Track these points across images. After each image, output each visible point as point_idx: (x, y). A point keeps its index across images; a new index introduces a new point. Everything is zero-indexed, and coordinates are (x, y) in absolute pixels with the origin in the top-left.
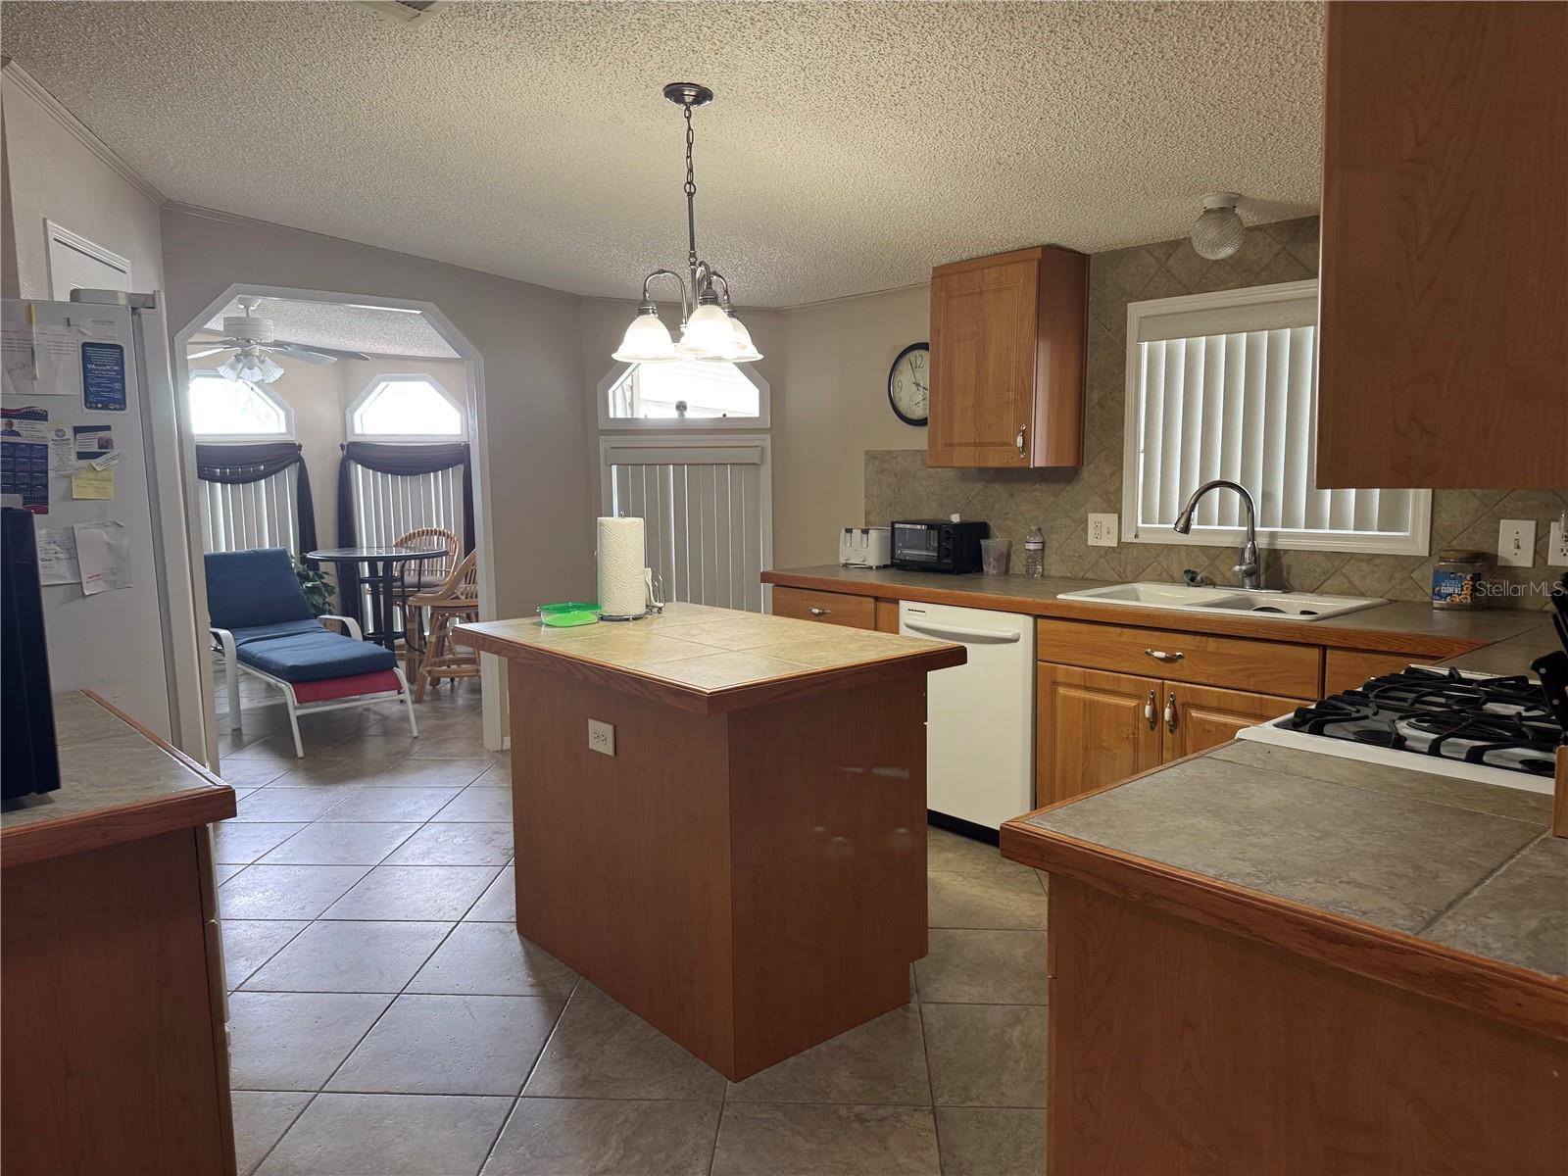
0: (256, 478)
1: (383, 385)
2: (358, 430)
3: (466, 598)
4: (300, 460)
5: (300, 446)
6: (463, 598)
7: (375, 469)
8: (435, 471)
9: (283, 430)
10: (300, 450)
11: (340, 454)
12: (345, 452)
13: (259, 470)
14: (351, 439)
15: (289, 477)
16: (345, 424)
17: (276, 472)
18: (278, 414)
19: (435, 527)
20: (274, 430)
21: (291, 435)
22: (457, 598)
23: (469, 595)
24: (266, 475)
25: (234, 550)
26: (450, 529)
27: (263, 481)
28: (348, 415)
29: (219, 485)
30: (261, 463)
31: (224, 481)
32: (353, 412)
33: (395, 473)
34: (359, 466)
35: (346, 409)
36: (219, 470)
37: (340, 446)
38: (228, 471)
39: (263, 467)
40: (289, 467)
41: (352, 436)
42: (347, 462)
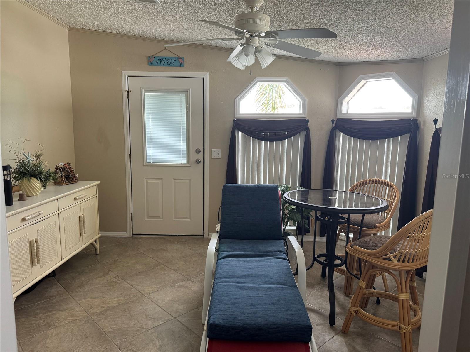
0: (283, 139)
1: (363, 82)
2: (344, 111)
3: (398, 261)
4: (307, 129)
5: (308, 121)
6: (395, 261)
7: (351, 136)
8: (389, 138)
9: (301, 111)
10: (308, 123)
11: (330, 126)
12: (334, 125)
13: (285, 134)
14: (339, 116)
15: (300, 139)
16: (337, 106)
17: (293, 135)
18: (300, 103)
19: (383, 178)
21: (305, 114)
22: (389, 259)
23: (402, 259)
24: (288, 137)
26: (393, 182)
27: (287, 140)
28: (339, 102)
29: (263, 142)
30: (286, 130)
31: (266, 140)
32: (342, 101)
33: (362, 138)
34: (342, 134)
35: (338, 98)
36: (264, 134)
37: (332, 121)
38: (269, 134)
39: (287, 132)
40: (301, 132)
41: (340, 115)
42: (334, 131)
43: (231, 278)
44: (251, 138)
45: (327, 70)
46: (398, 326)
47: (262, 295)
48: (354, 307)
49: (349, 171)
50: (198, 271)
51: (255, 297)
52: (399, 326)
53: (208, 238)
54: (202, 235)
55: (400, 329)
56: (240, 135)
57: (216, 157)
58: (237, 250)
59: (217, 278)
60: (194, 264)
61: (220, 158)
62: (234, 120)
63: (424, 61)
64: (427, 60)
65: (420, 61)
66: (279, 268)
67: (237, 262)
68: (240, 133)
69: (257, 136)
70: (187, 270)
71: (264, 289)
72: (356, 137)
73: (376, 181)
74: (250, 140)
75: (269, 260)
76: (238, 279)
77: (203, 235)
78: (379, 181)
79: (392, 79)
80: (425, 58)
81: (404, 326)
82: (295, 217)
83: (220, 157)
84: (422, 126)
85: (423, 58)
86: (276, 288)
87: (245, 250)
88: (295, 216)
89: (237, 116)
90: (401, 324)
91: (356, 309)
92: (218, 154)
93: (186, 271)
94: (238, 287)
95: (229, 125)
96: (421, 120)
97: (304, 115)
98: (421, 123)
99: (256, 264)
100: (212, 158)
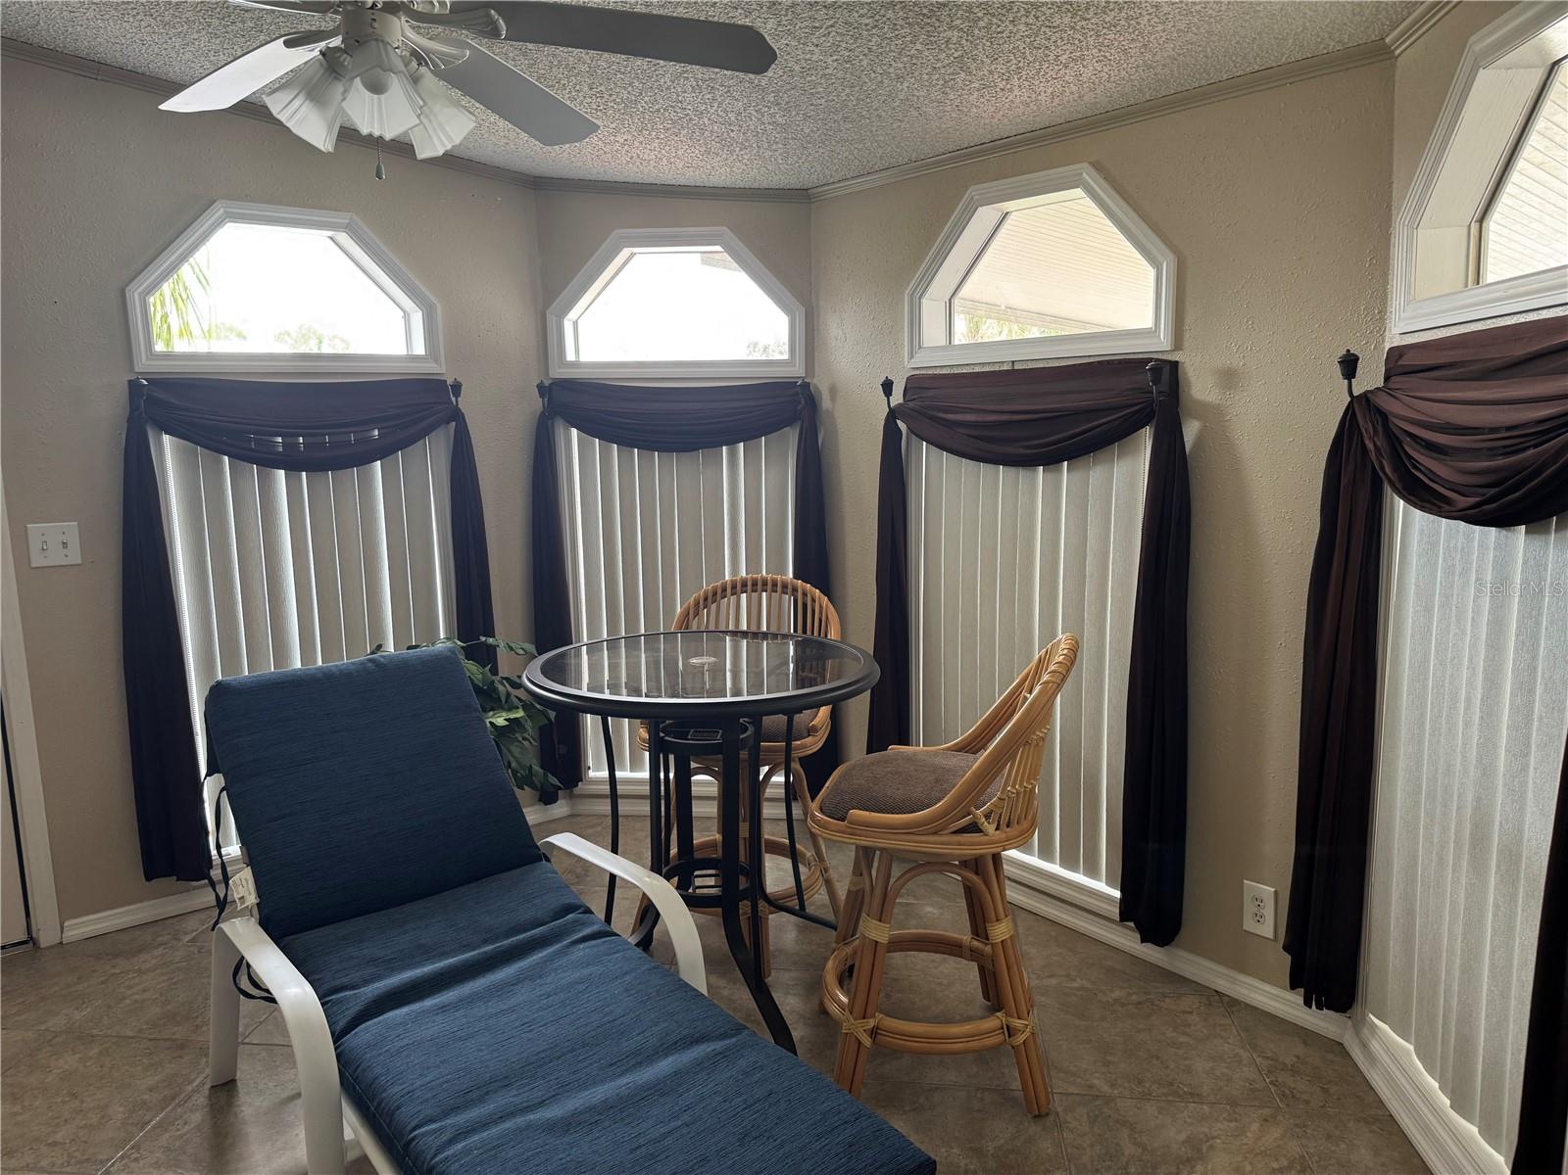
0: (364, 459)
1: (624, 254)
2: (572, 356)
3: (998, 828)
4: (457, 416)
5: (457, 388)
6: (990, 828)
7: (607, 437)
8: (732, 442)
9: (419, 349)
10: (457, 394)
11: (537, 404)
12: (546, 399)
13: (369, 440)
14: (558, 372)
15: (431, 459)
16: (546, 338)
17: (403, 445)
18: (406, 316)
20: (398, 348)
21: (436, 361)
22: (974, 828)
24: (383, 452)
25: (320, 663)
27: (379, 462)
28: (551, 320)
29: (281, 473)
30: (373, 422)
31: (293, 466)
32: (561, 319)
33: (645, 445)
34: (574, 432)
35: (547, 304)
36: (280, 440)
37: (537, 386)
38: (301, 441)
39: (376, 432)
40: (433, 434)
41: (560, 368)
42: (550, 422)
43: (482, 1100)
44: (220, 463)
45: (496, 200)
46: (1003, 1028)
47: (676, 1117)
48: (864, 1018)
49: (616, 556)
50: (120, 1116)
51: (656, 1141)
52: (1008, 1026)
53: (61, 943)
54: (24, 937)
55: (1010, 1037)
56: (168, 452)
57: (56, 557)
58: (391, 966)
59: (414, 1129)
60: (74, 1096)
61: (80, 562)
62: (134, 386)
63: (813, 200)
64: (823, 198)
65: (800, 198)
66: (628, 978)
67: (439, 1018)
68: (166, 438)
69: (253, 450)
70: (59, 1137)
71: (659, 1089)
72: (626, 442)
73: (765, 583)
74: (221, 472)
75: (563, 961)
76: (514, 1092)
77: (31, 940)
78: (775, 584)
79: (722, 250)
80: (814, 191)
81: (1020, 1021)
82: (512, 759)
83: (74, 556)
84: (826, 403)
85: (809, 191)
86: (699, 1065)
87: (428, 953)
88: (510, 752)
89: (143, 364)
90: (1012, 1020)
91: (871, 1023)
92: (65, 544)
93: (55, 1144)
94: (551, 1127)
95: (107, 408)
96: (821, 384)
97: (436, 366)
98: (821, 394)
99: (523, 994)
100: (33, 565)
